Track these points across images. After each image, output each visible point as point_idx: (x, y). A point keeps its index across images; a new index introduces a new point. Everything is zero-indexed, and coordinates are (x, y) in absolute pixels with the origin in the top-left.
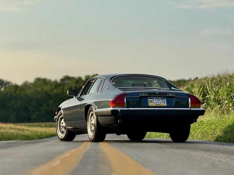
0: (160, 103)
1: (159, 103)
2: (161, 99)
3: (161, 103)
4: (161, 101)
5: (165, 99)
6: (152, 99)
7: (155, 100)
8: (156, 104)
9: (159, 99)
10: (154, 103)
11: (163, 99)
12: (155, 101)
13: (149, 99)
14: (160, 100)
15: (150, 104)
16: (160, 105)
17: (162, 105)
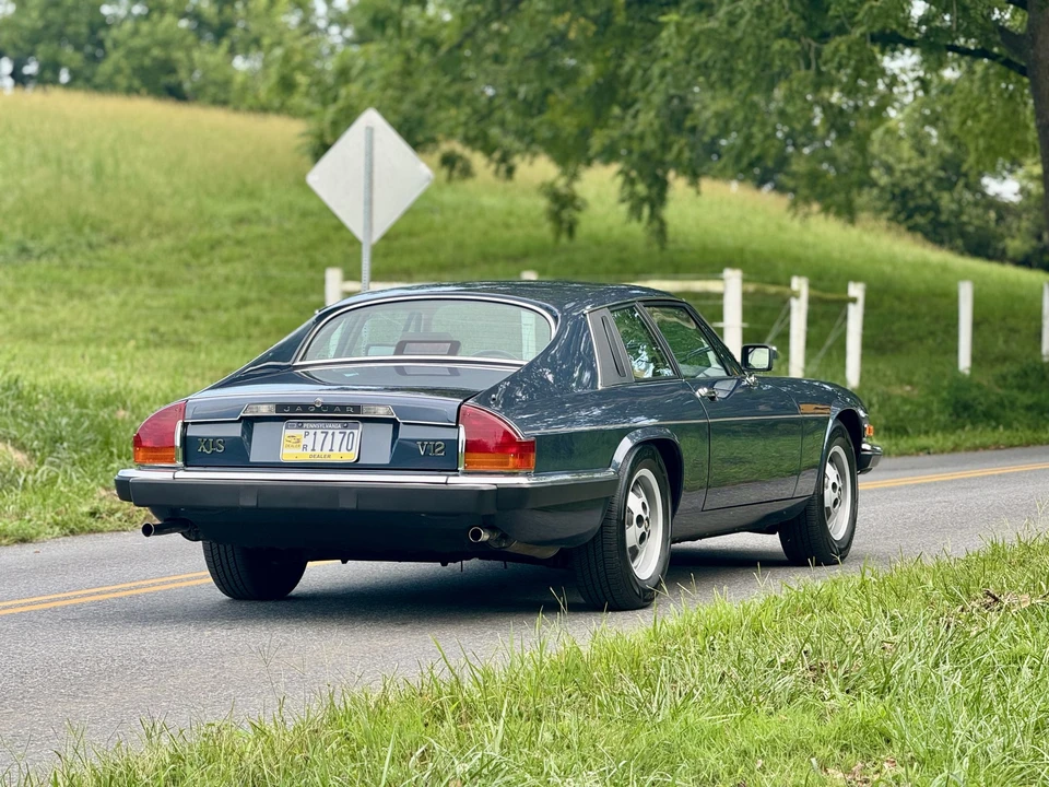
0: (331, 450)
1: (326, 450)
2: (337, 432)
3: (336, 447)
4: (338, 437)
5: (356, 431)
6: (301, 427)
7: (312, 432)
8: (313, 453)
9: (330, 432)
10: (305, 447)
11: (348, 431)
12: (309, 441)
13: (287, 428)
14: (333, 434)
15: (288, 455)
16: (329, 456)
17: (335, 458)
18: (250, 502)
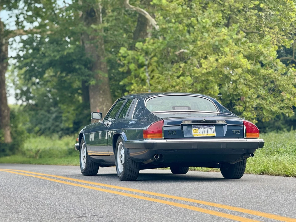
1: (206, 133)
4: (209, 130)
5: (213, 128)
6: (197, 127)
7: (201, 128)
8: (202, 134)
9: (206, 128)
10: (200, 132)
13: (193, 127)
15: (195, 134)
17: (209, 135)
18: (196, 147)
